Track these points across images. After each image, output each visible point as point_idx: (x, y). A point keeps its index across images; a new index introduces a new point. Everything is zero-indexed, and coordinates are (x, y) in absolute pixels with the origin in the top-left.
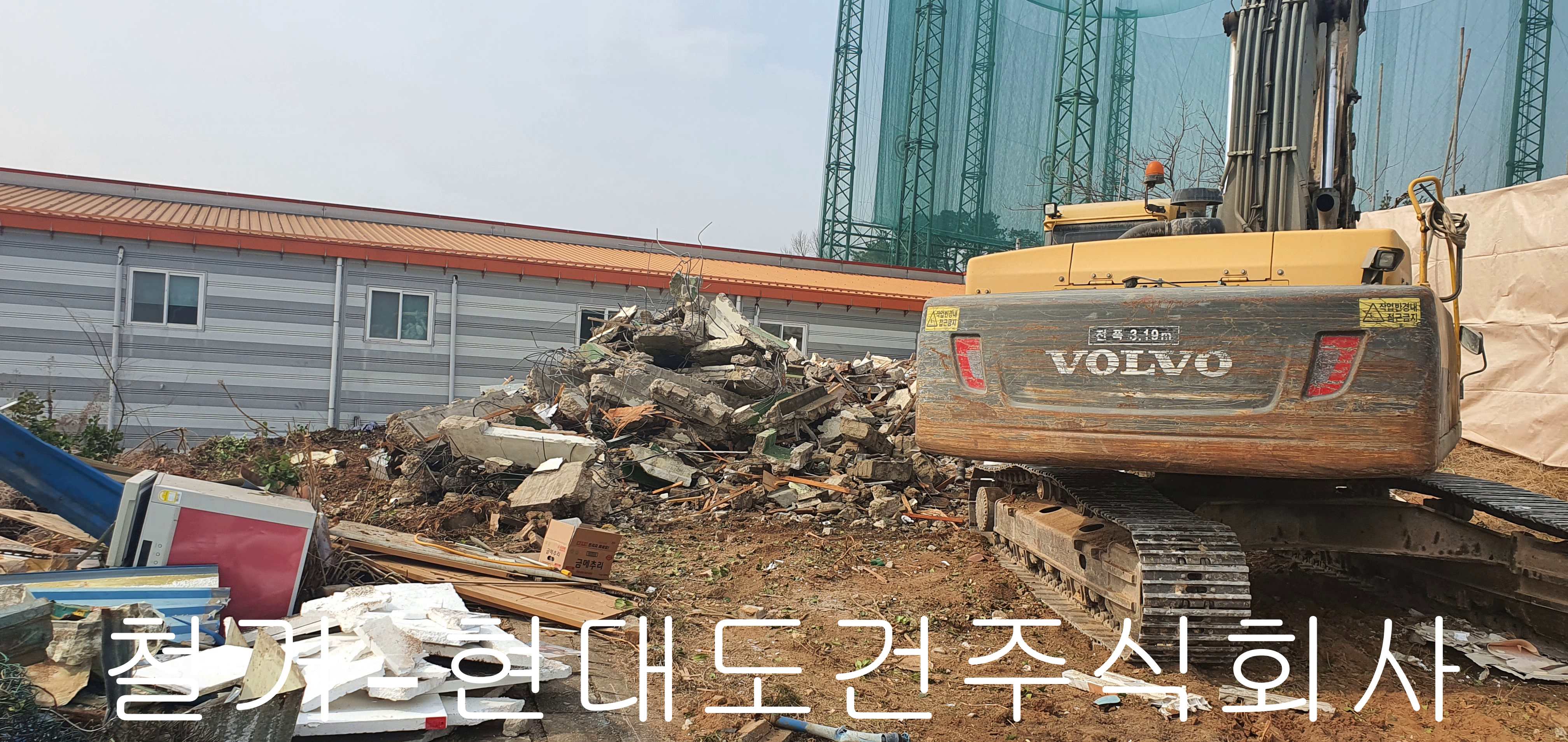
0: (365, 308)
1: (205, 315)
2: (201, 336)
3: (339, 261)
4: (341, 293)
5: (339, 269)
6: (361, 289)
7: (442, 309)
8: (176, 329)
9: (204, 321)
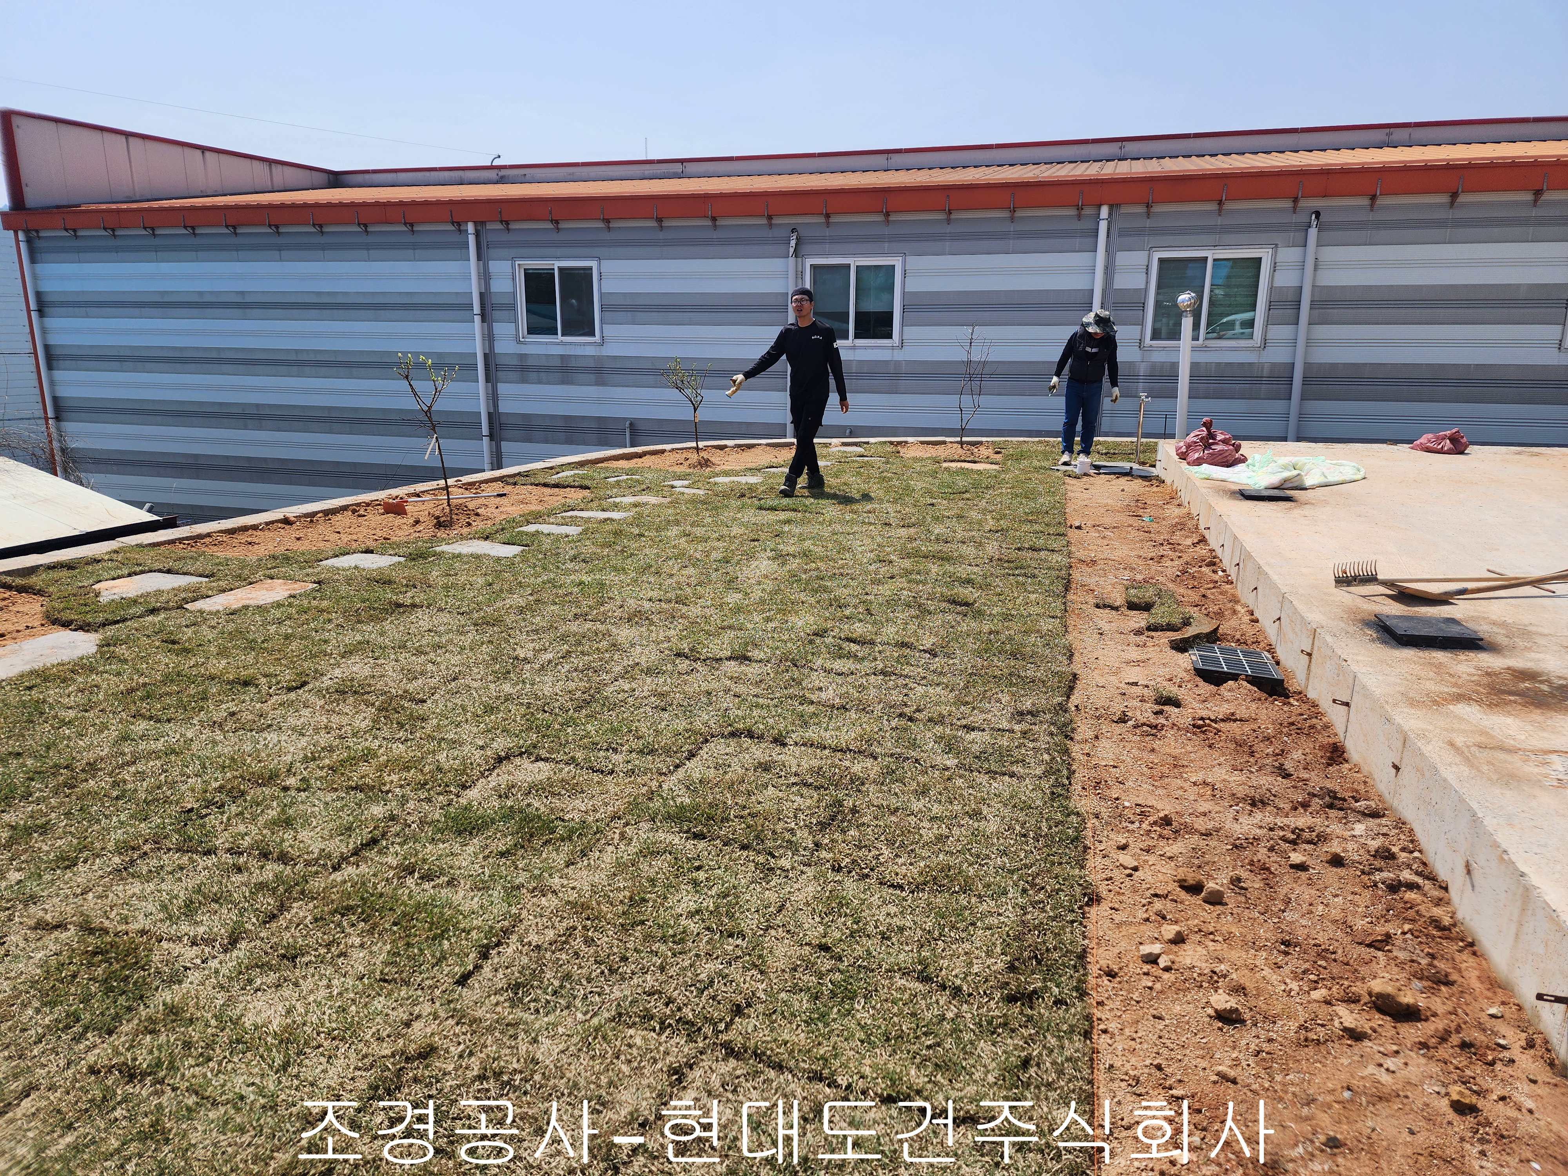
0: (1146, 290)
1: (903, 324)
2: (899, 356)
3: (1104, 211)
4: (1106, 268)
5: (1103, 226)
6: (1138, 258)
7: (1286, 279)
8: (865, 348)
9: (902, 332)
